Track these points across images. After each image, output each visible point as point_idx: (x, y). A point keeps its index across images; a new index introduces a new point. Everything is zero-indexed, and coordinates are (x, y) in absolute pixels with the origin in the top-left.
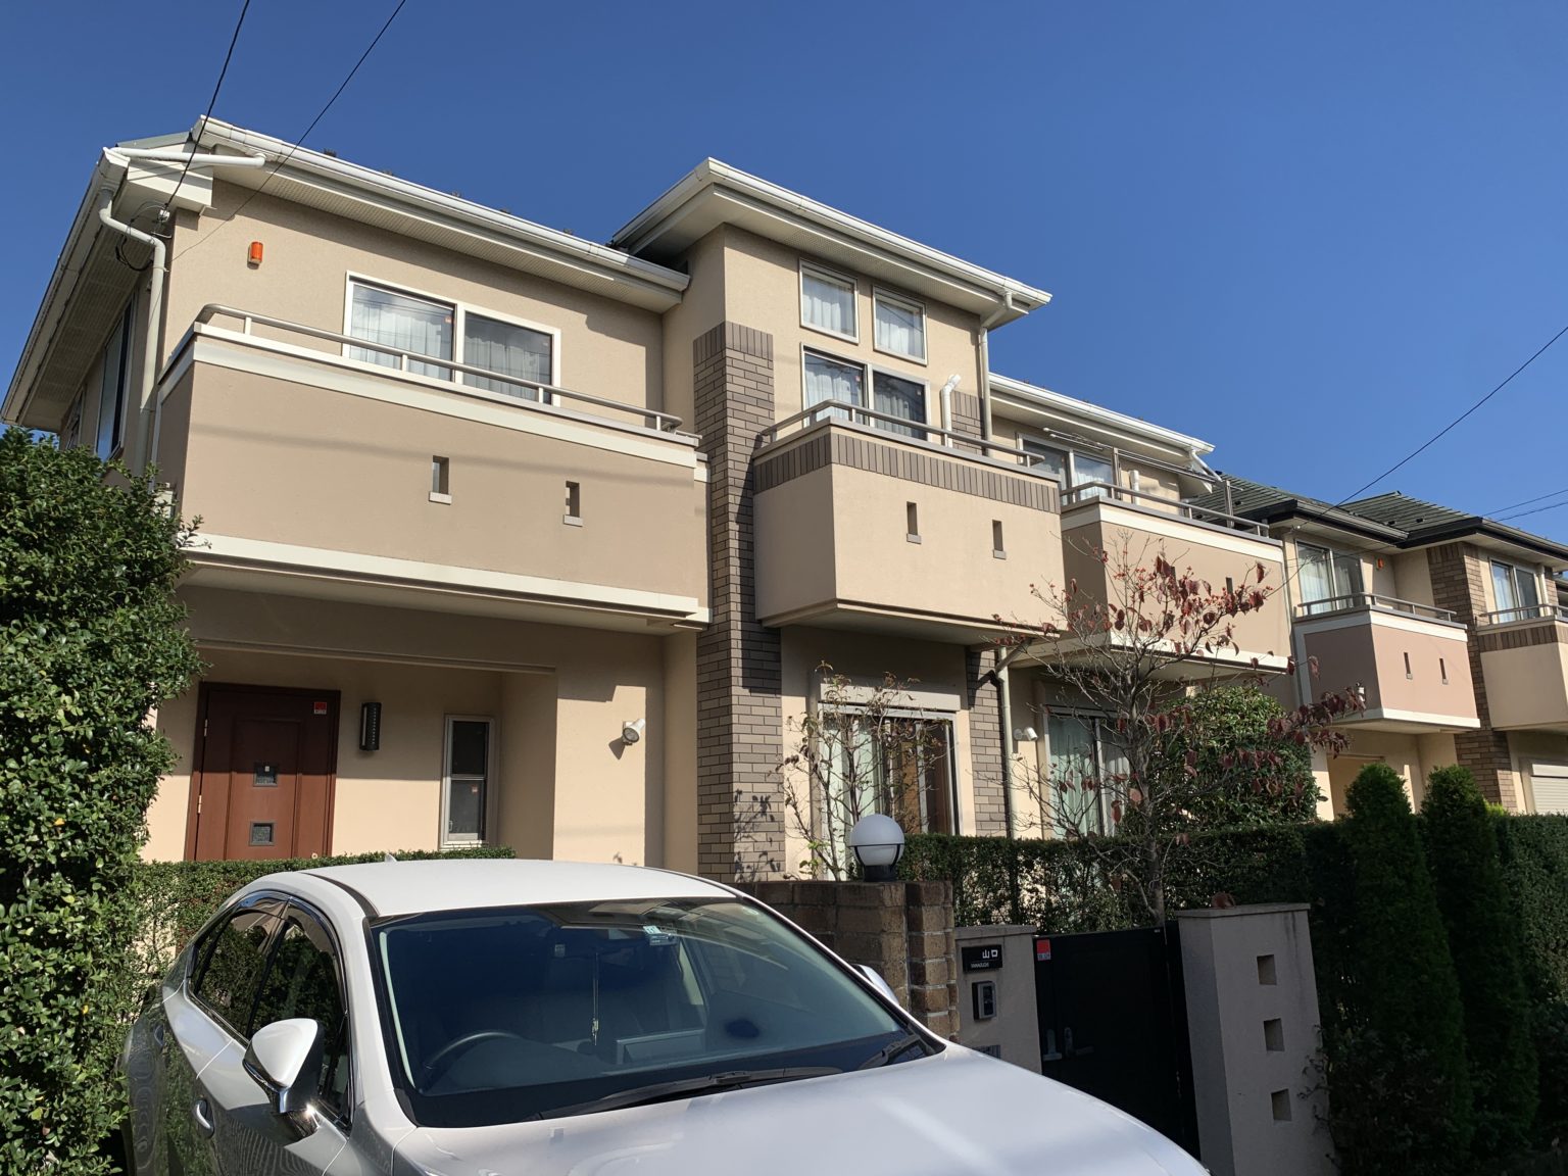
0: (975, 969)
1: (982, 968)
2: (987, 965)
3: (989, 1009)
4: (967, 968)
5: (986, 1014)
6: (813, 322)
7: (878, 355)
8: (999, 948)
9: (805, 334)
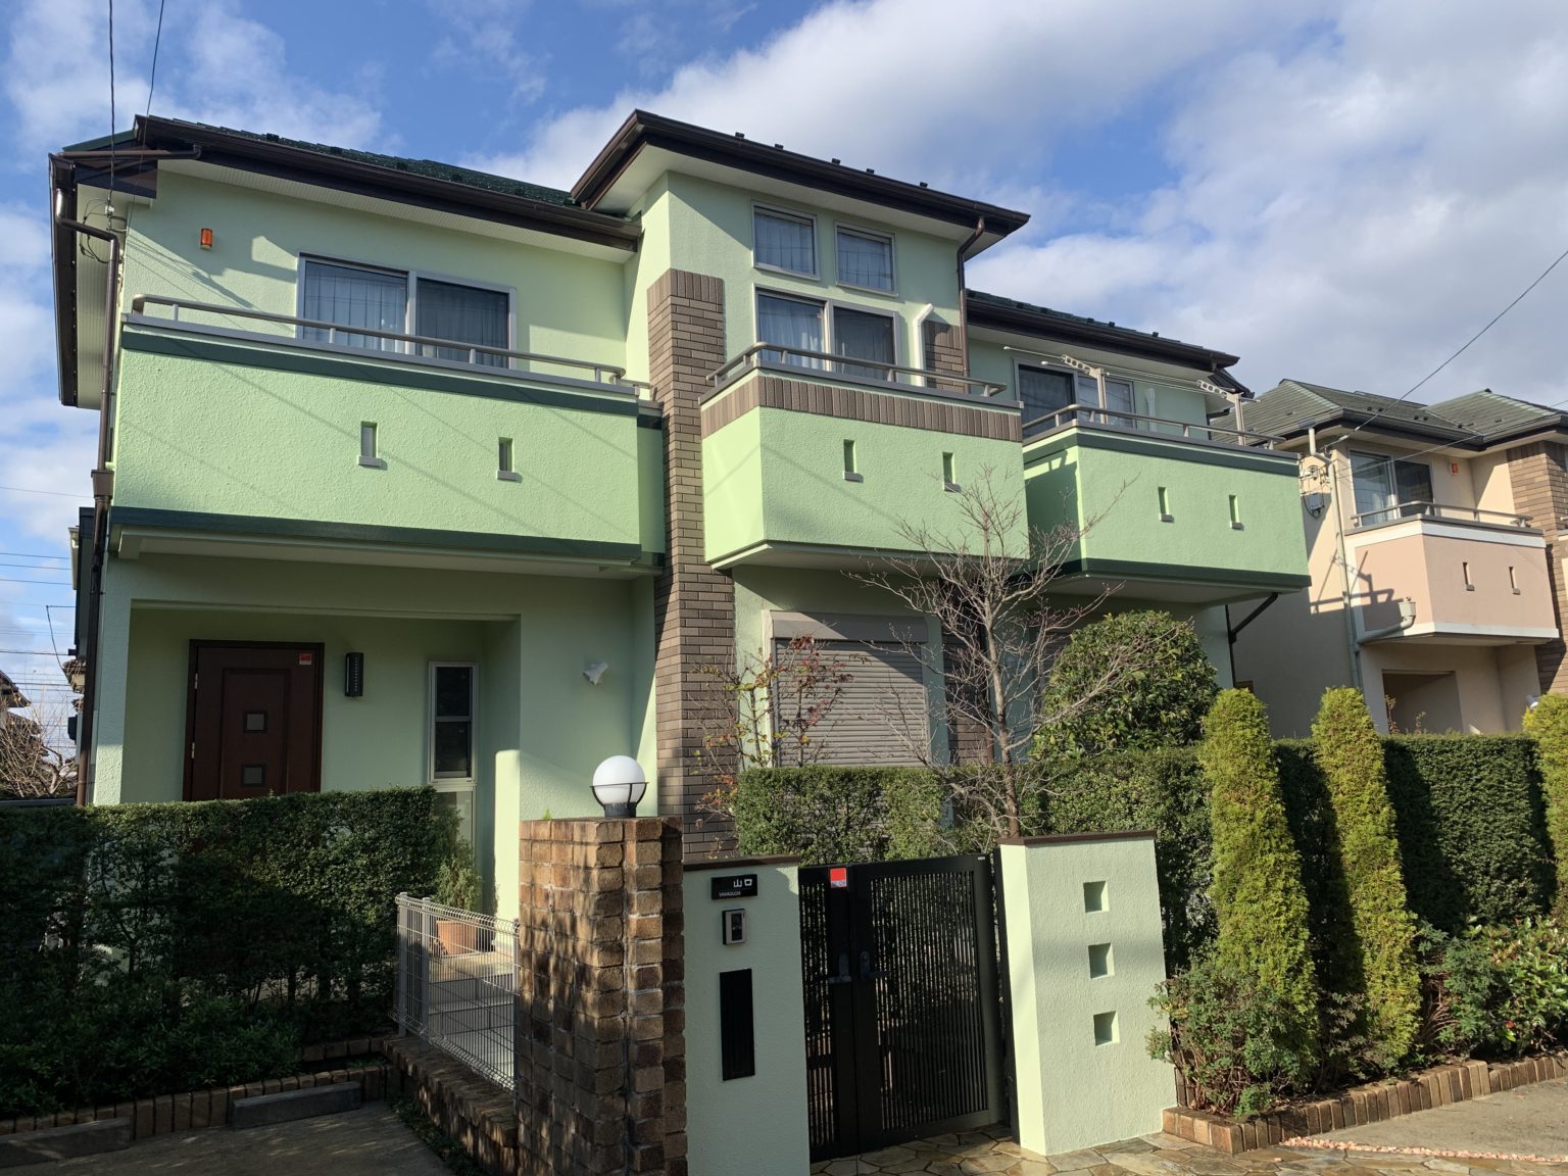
0: (723, 897)
1: (735, 897)
2: (739, 893)
3: (737, 935)
4: (715, 896)
5: (733, 939)
6: (769, 263)
7: (840, 291)
8: (754, 877)
9: (758, 273)
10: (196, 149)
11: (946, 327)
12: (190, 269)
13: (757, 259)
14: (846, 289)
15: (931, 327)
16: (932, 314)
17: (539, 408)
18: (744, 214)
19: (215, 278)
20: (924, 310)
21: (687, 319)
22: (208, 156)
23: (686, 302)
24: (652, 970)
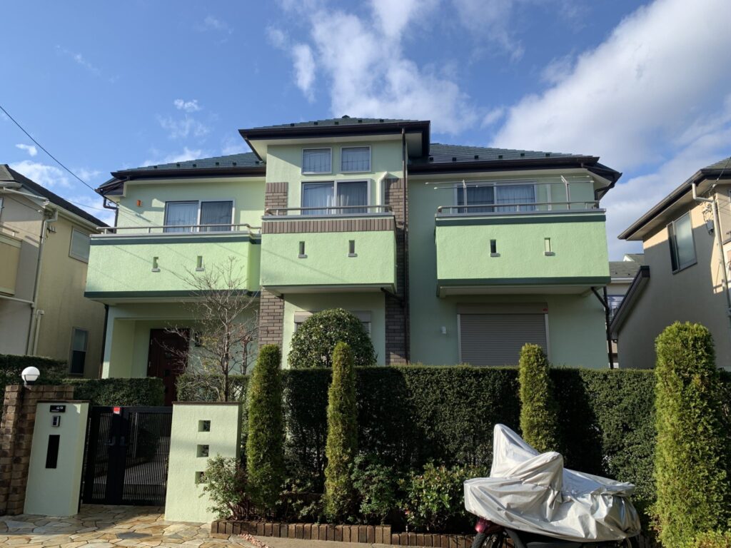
0: (54, 412)
1: (57, 412)
2: (59, 411)
4: (51, 411)
6: (310, 171)
7: (342, 175)
8: (64, 407)
9: (304, 177)
10: (128, 177)
11: (397, 180)
12: (134, 213)
13: (303, 171)
14: (345, 174)
15: (388, 182)
16: (388, 175)
17: (212, 244)
18: (299, 154)
19: (141, 215)
20: (382, 175)
21: (271, 201)
22: (132, 179)
23: (271, 194)
24: (9, 430)
